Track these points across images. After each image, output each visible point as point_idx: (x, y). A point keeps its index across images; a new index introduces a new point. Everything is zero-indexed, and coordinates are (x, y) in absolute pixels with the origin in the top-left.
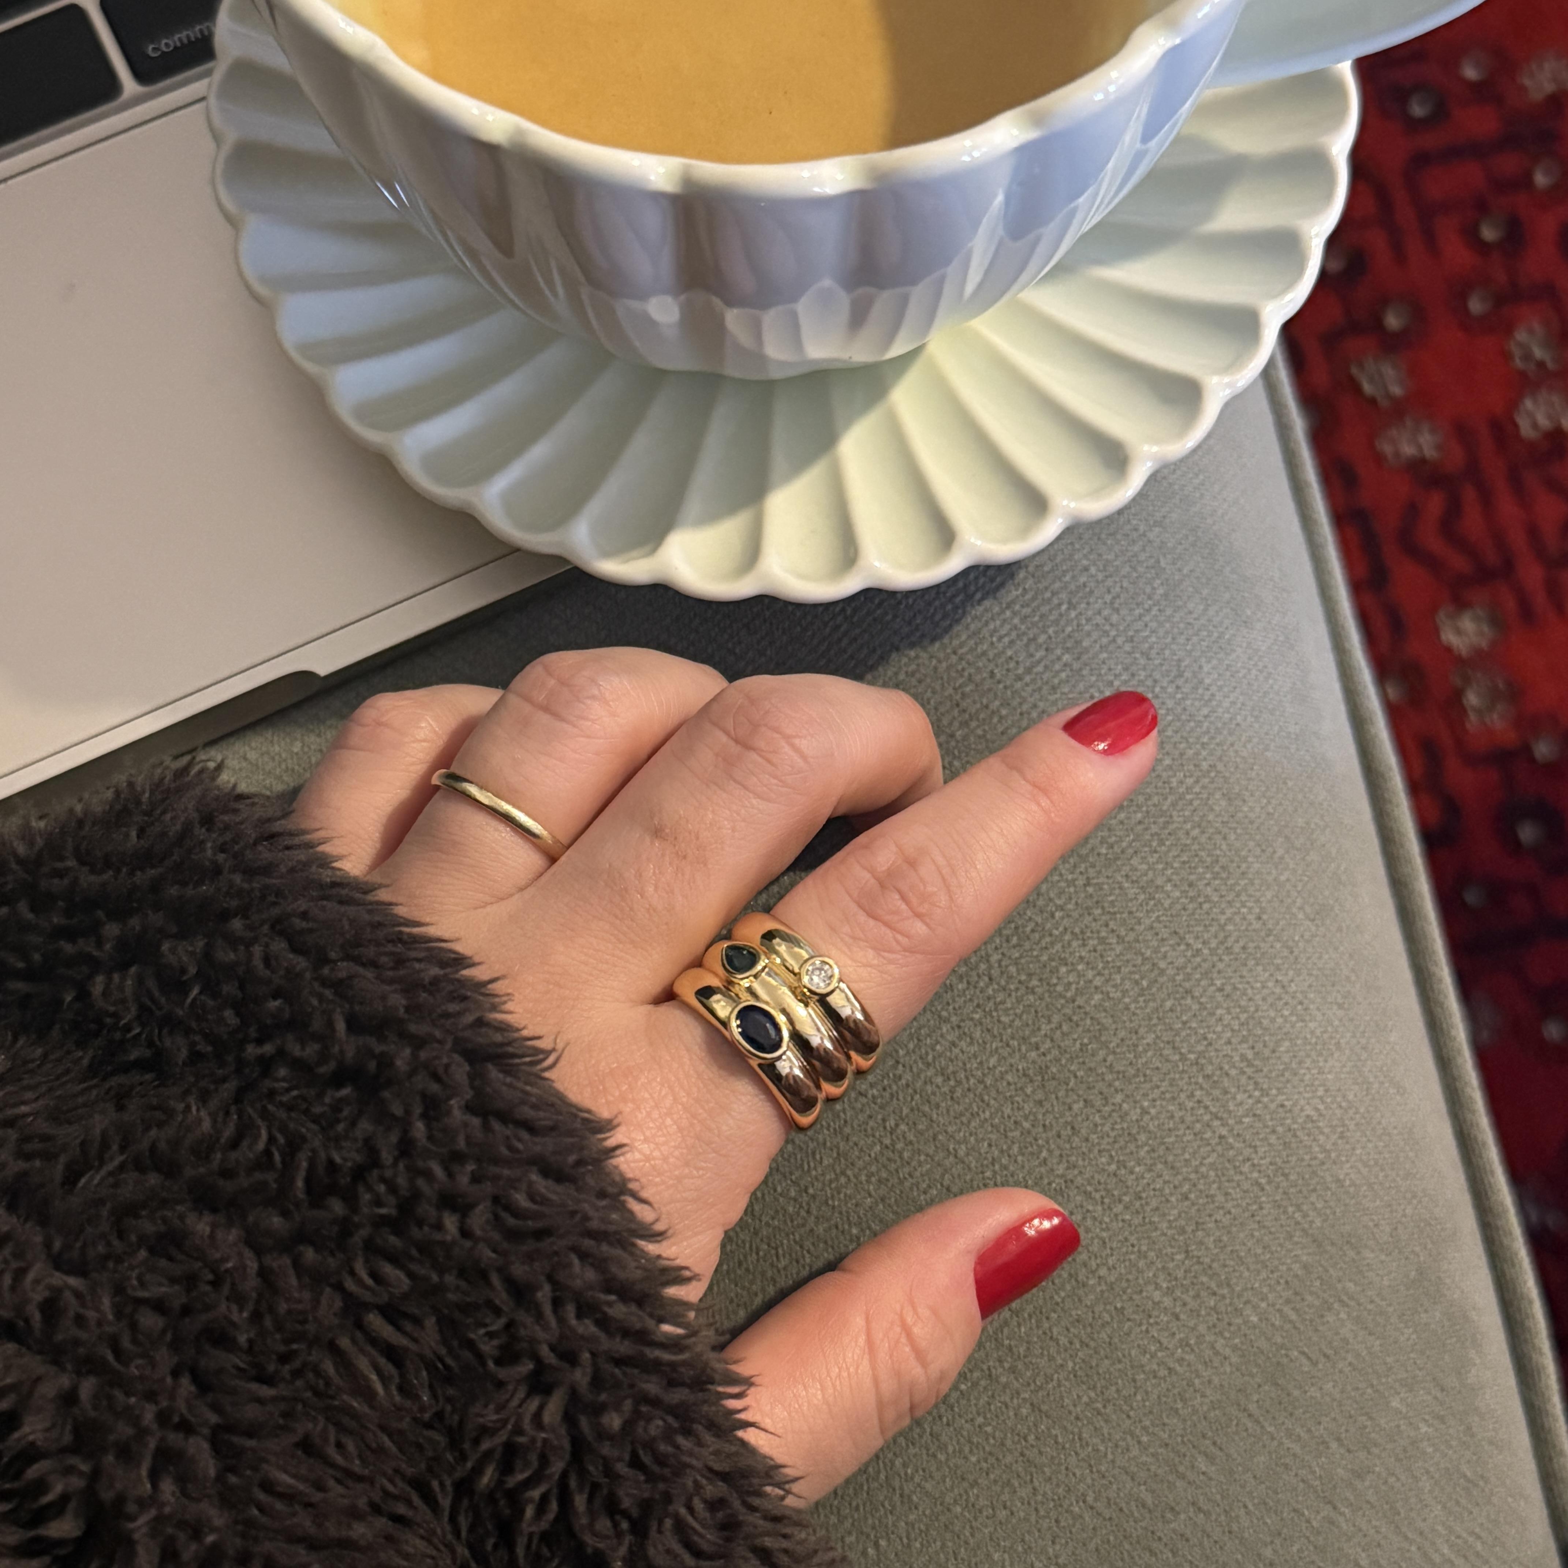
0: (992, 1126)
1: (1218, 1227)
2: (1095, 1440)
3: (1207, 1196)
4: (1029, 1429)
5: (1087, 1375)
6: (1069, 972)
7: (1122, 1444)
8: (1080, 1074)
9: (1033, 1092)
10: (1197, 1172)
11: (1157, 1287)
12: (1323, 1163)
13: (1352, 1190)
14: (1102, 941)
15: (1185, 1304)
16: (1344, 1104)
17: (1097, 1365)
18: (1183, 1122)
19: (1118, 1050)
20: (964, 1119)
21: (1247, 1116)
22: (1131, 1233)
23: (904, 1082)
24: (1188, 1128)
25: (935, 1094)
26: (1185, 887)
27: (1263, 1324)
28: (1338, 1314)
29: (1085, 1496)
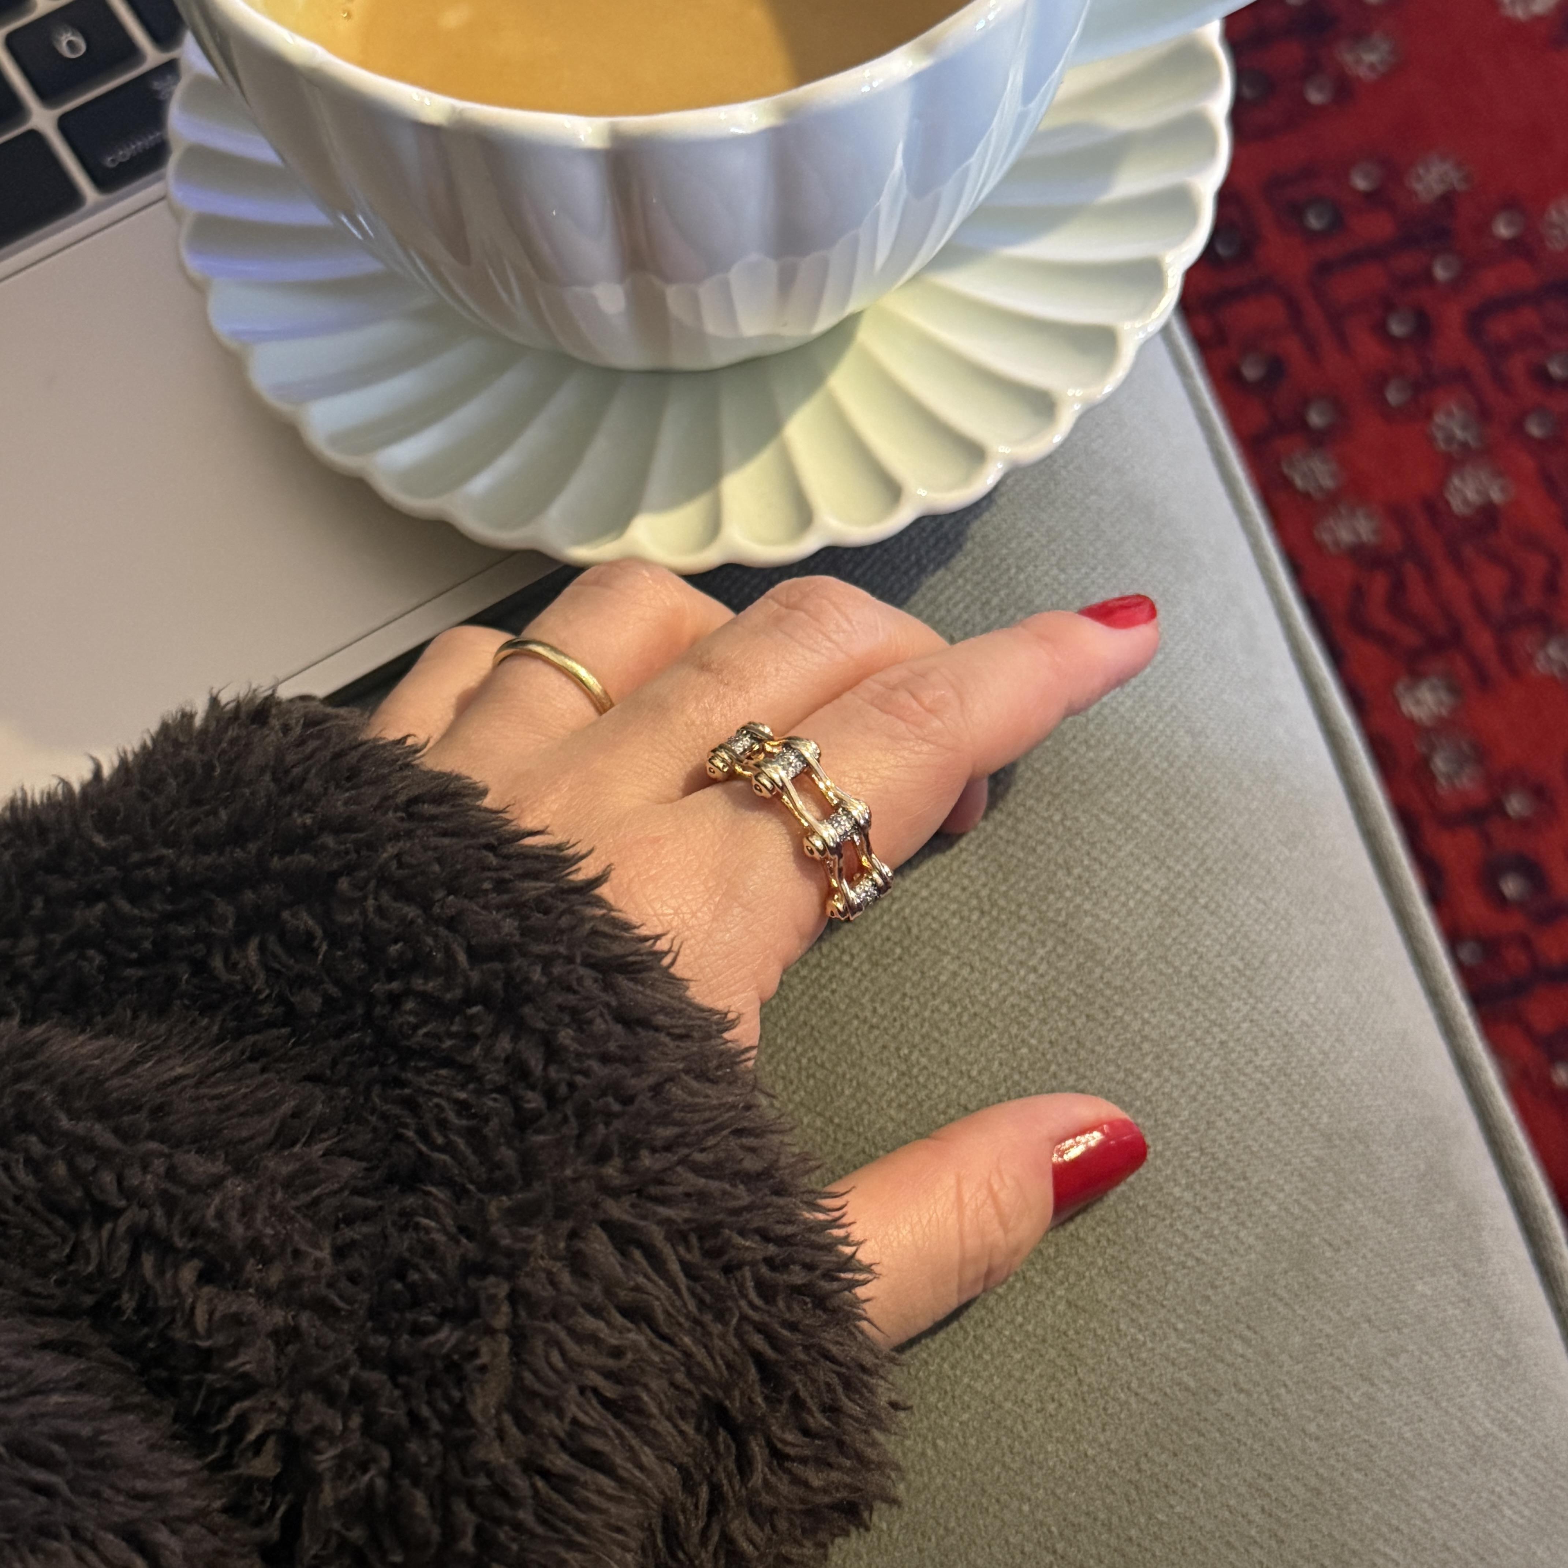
0: (1002, 1046)
1: (1228, 1125)
3: (1215, 1097)
4: (1067, 1323)
5: (1118, 1270)
7: (1159, 1332)
8: (1080, 991)
9: (1037, 1011)
10: (1202, 1075)
11: (1177, 1183)
12: (1323, 1064)
13: (1353, 1088)
14: (1087, 868)
15: (1205, 1198)
16: (1337, 1011)
17: (1126, 1260)
18: (1183, 1028)
19: (1114, 967)
20: (974, 1042)
21: (1244, 1020)
23: (912, 1012)
24: (1189, 1035)
25: (943, 1020)
26: (1161, 814)
27: (1283, 1213)
28: (1354, 1204)
29: (1129, 1383)
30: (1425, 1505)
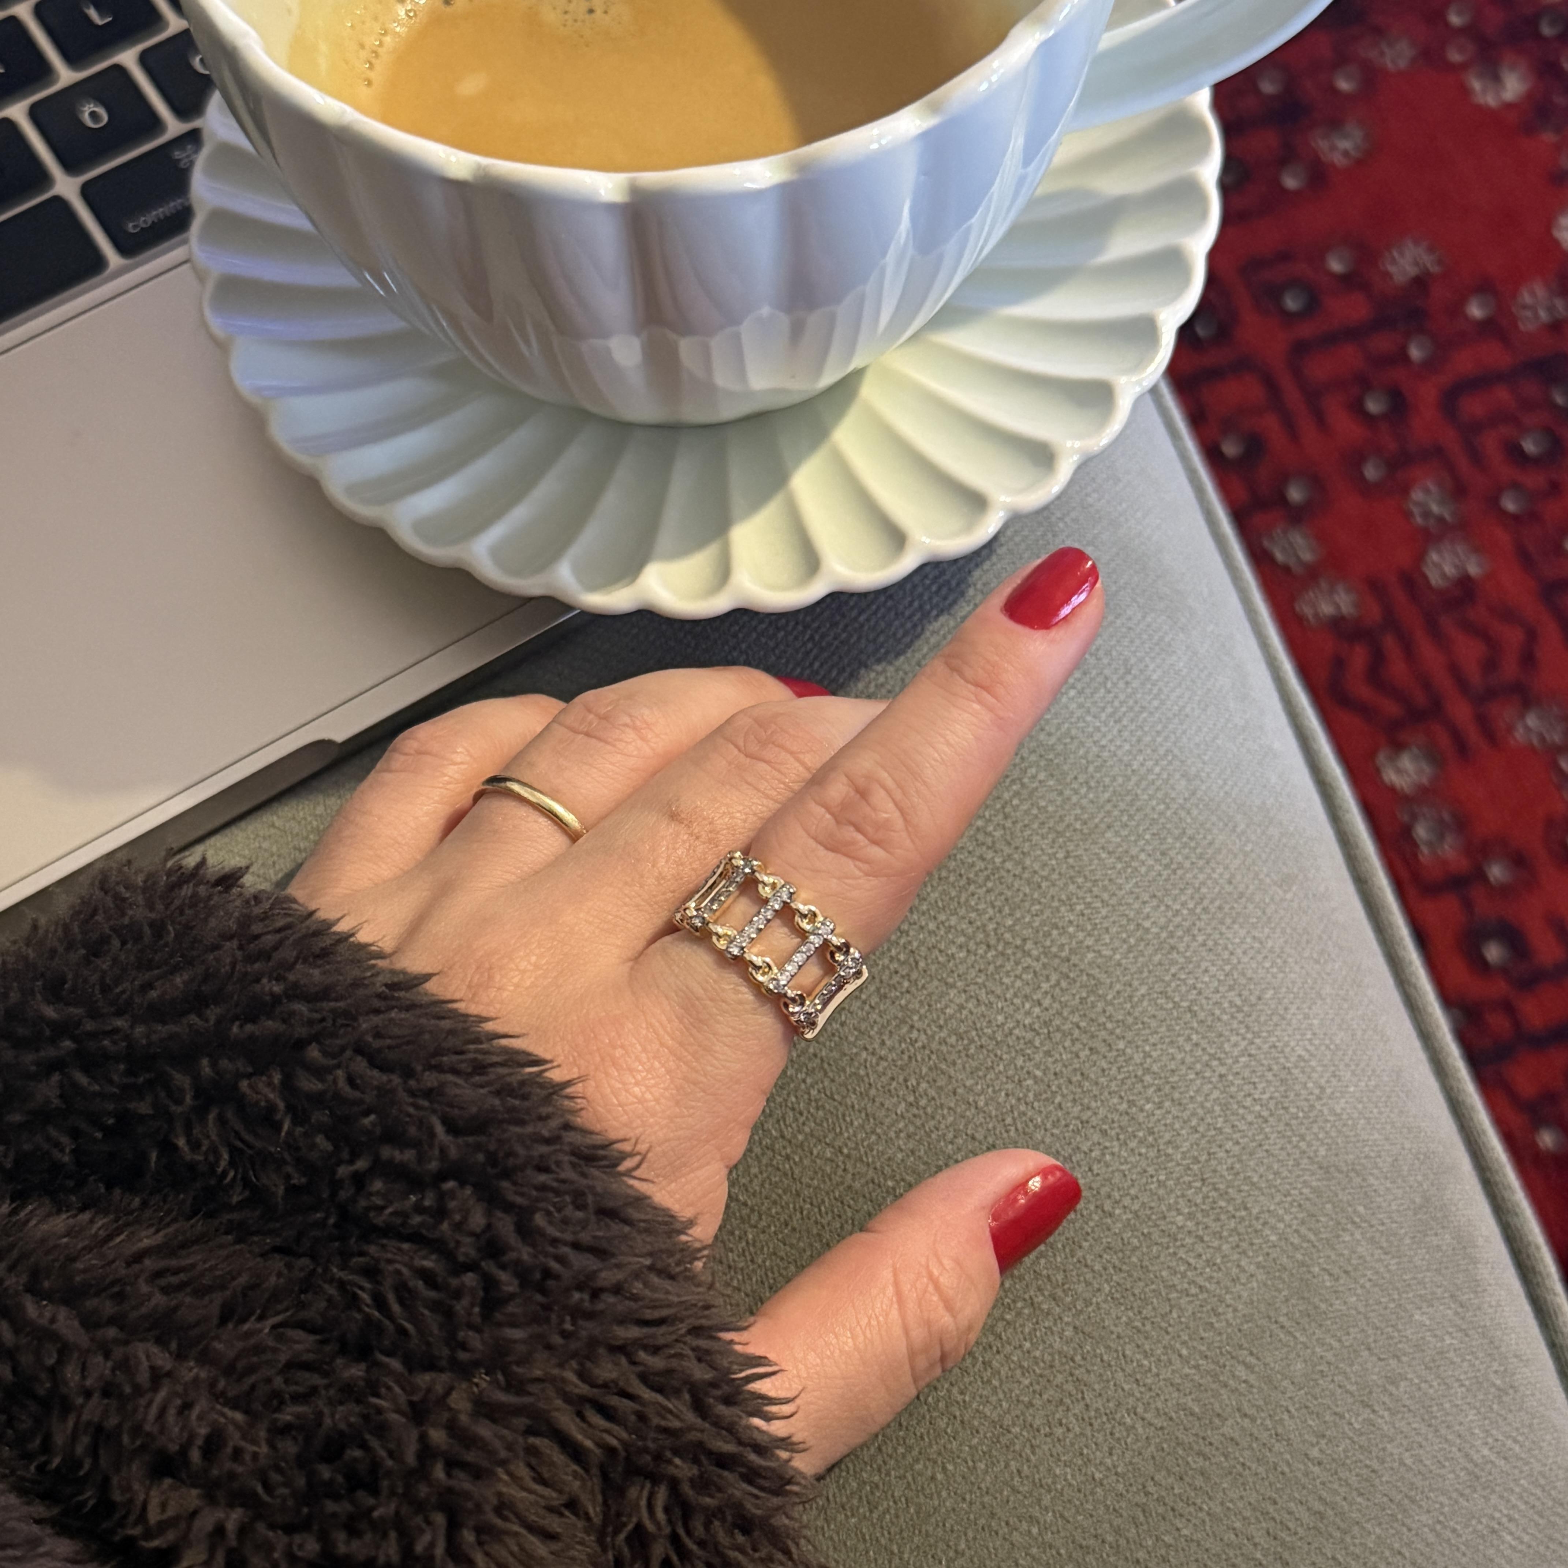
0: (1008, 1077)
1: (1229, 1156)
2: (1138, 1356)
3: (1215, 1129)
4: (1075, 1349)
5: (1124, 1297)
6: (1060, 935)
7: (1164, 1358)
8: (1083, 1024)
9: (1042, 1044)
10: (1203, 1107)
11: (1180, 1213)
12: (1319, 1098)
13: (1350, 1123)
14: (1088, 905)
15: (1207, 1227)
16: (1332, 1047)
17: (1132, 1287)
18: (1183, 1063)
19: (1116, 1002)
20: (981, 1073)
21: (1243, 1055)
22: (1148, 1165)
23: (919, 1044)
24: (1189, 1068)
25: (949, 1053)
26: (1158, 855)
27: (1283, 1243)
28: (1352, 1235)
29: (1135, 1408)
30: (1426, 1530)
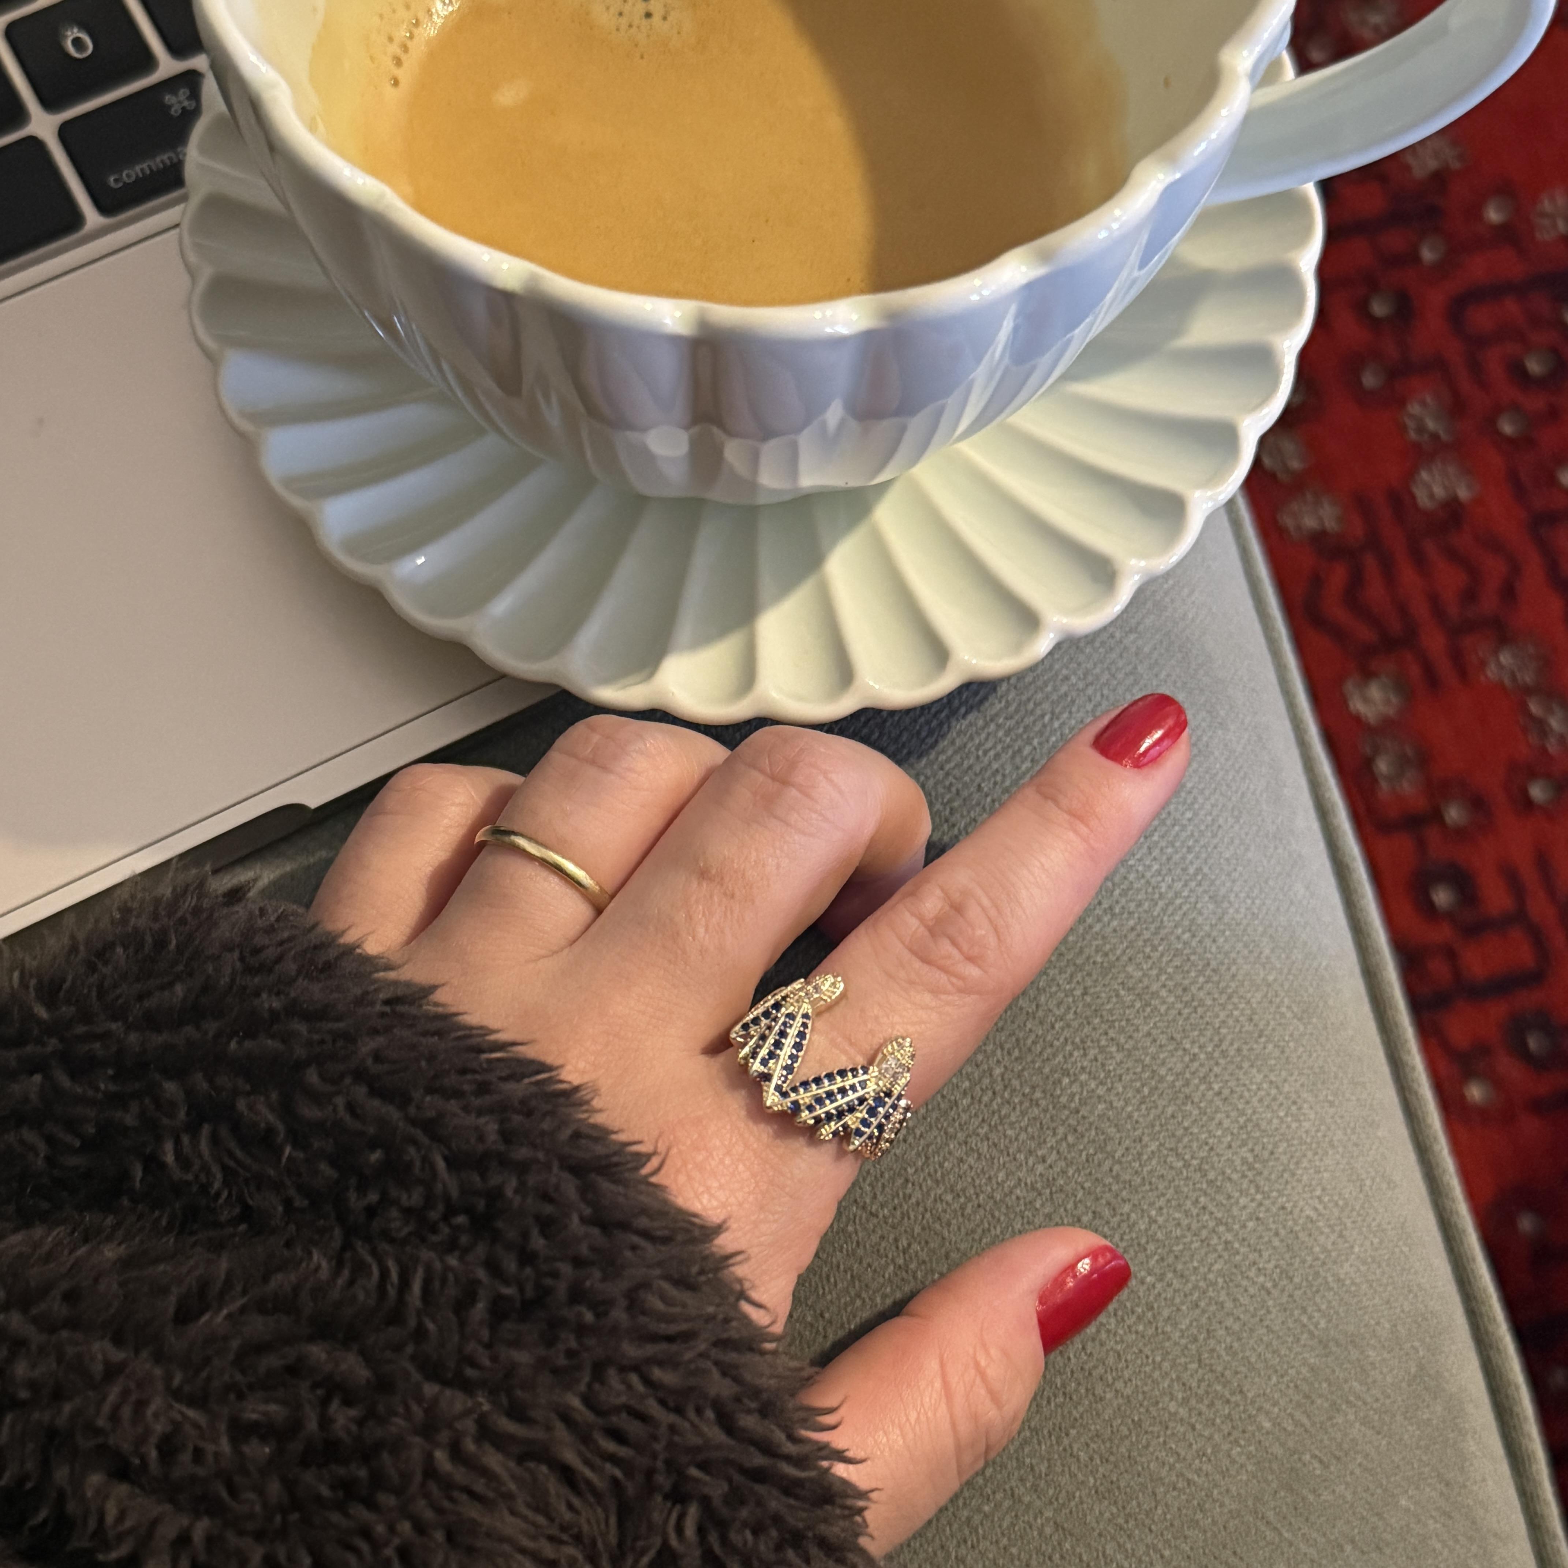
1: (1228, 1334)
3: (1216, 1303)
4: (1054, 1549)
5: (1109, 1491)
6: (1072, 1083)
8: (1087, 1185)
9: (1043, 1205)
10: (1205, 1279)
11: (1172, 1398)
12: (1324, 1263)
13: (1353, 1288)
14: (1102, 1049)
15: (1200, 1414)
16: (1341, 1203)
17: (1118, 1480)
18: (1189, 1229)
19: (1124, 1160)
21: (1251, 1219)
22: (1145, 1345)
23: (913, 1200)
24: (1195, 1235)
25: (944, 1211)
26: (1179, 992)
27: (1276, 1430)
28: (1346, 1415)
